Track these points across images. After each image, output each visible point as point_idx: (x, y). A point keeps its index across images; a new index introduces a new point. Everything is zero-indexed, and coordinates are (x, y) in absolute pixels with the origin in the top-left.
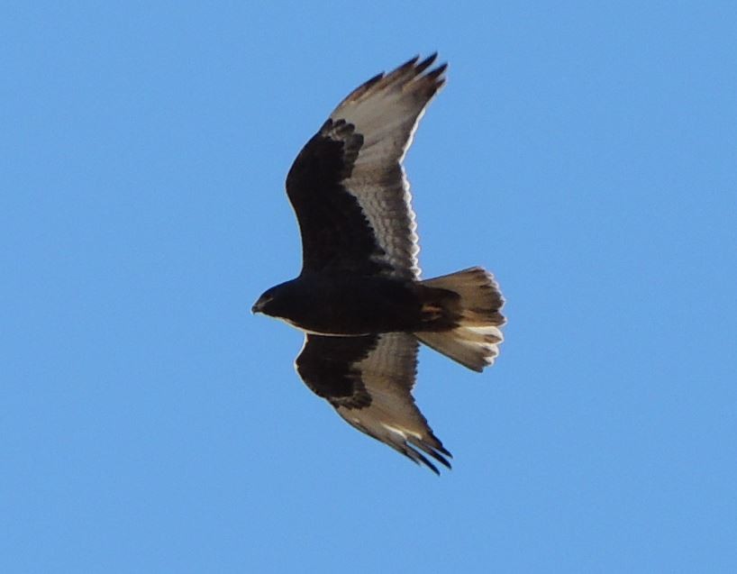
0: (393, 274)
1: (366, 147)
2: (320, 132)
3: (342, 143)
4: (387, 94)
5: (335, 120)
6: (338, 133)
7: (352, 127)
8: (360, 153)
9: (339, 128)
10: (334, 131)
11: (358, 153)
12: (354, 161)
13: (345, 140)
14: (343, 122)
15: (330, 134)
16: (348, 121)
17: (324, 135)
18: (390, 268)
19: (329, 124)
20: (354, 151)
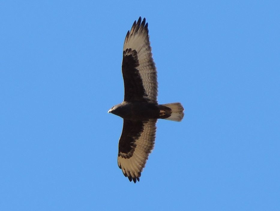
0: (150, 102)
1: (139, 53)
2: (124, 56)
3: (131, 55)
4: (134, 36)
5: (125, 50)
6: (128, 53)
7: (130, 49)
8: (138, 55)
9: (128, 51)
10: (127, 53)
11: (137, 56)
12: (137, 58)
13: (131, 54)
14: (127, 49)
15: (126, 54)
16: (129, 48)
17: (125, 56)
18: (149, 100)
19: (124, 52)
20: (136, 55)
